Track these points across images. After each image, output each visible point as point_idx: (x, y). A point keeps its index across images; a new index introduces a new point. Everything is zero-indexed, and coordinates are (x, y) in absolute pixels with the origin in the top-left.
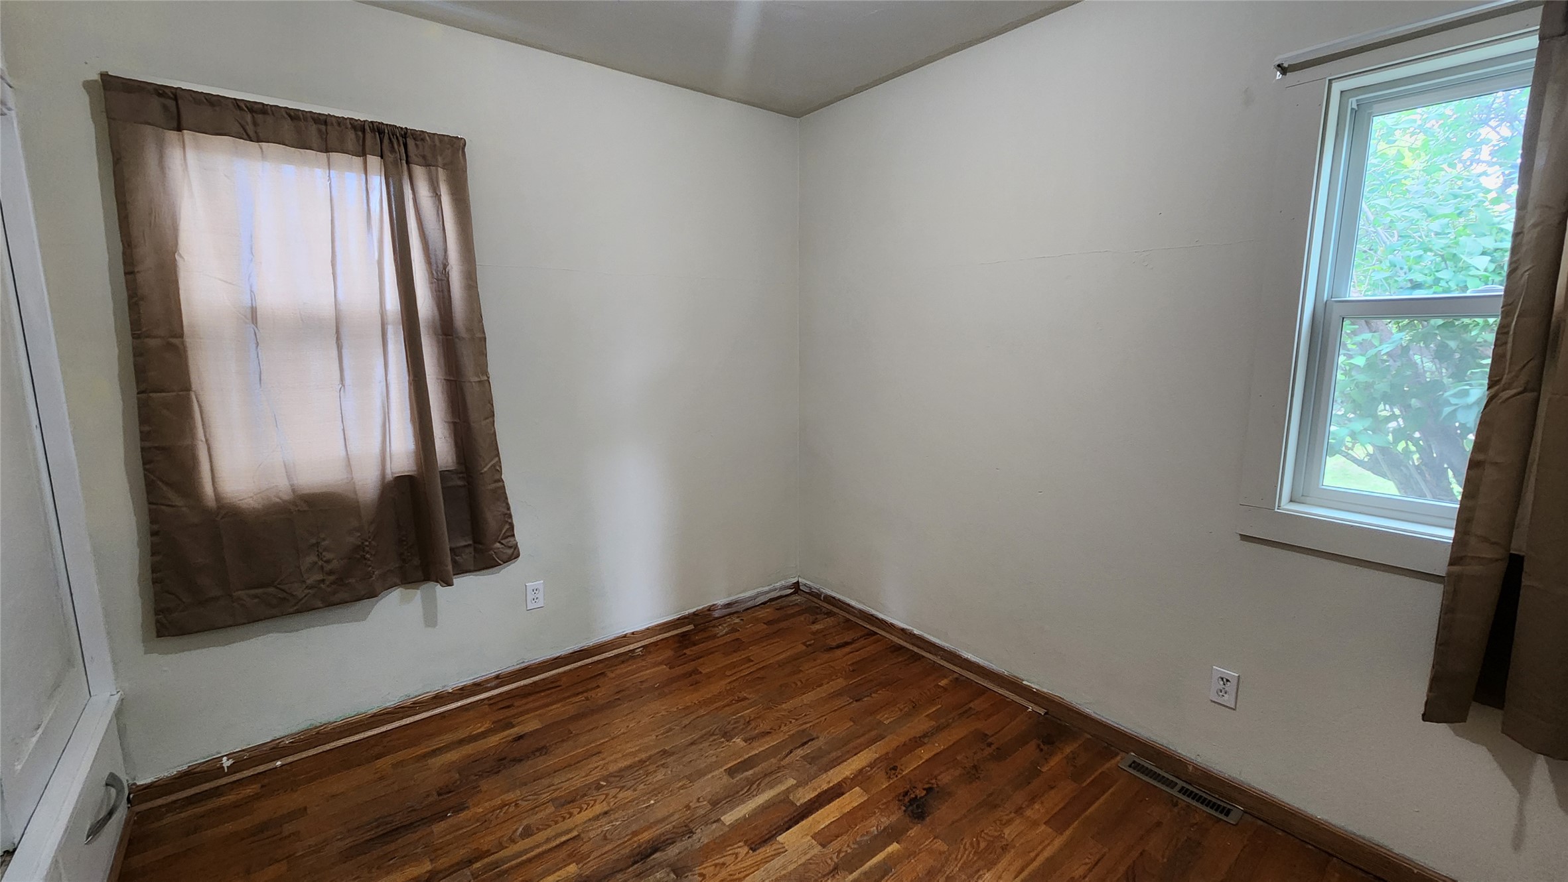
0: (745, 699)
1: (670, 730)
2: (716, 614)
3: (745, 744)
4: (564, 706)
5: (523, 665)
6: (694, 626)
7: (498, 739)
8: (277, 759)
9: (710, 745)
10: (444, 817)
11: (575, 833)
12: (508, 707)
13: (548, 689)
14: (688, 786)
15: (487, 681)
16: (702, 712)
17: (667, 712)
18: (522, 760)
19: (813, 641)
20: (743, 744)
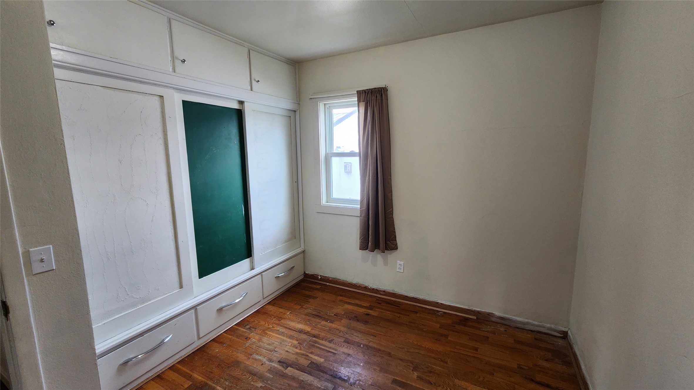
0: (446, 363)
1: (403, 348)
2: (493, 319)
3: (416, 378)
4: (390, 314)
5: (394, 292)
6: (477, 318)
7: (364, 310)
8: (328, 283)
9: (405, 366)
10: (327, 321)
11: (336, 352)
12: (379, 303)
13: (396, 306)
14: (377, 371)
15: (381, 291)
16: (423, 352)
17: (412, 342)
18: (359, 321)
19: (527, 368)
20: (415, 377)
